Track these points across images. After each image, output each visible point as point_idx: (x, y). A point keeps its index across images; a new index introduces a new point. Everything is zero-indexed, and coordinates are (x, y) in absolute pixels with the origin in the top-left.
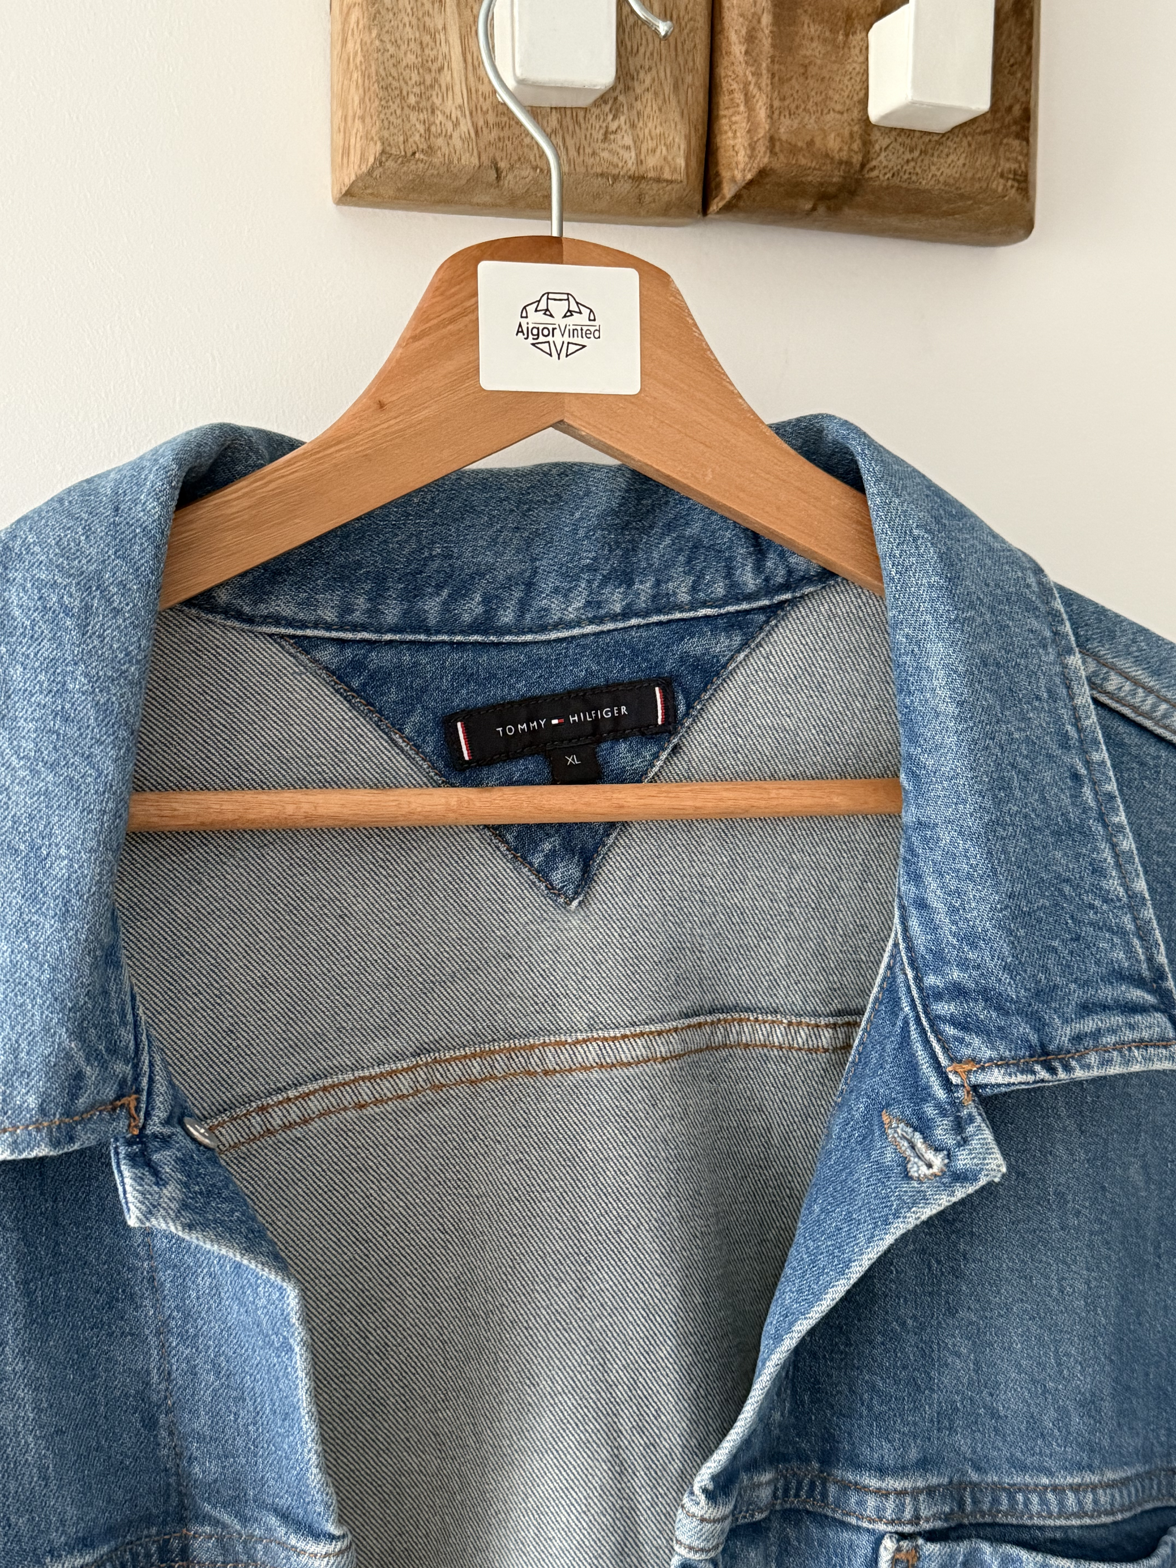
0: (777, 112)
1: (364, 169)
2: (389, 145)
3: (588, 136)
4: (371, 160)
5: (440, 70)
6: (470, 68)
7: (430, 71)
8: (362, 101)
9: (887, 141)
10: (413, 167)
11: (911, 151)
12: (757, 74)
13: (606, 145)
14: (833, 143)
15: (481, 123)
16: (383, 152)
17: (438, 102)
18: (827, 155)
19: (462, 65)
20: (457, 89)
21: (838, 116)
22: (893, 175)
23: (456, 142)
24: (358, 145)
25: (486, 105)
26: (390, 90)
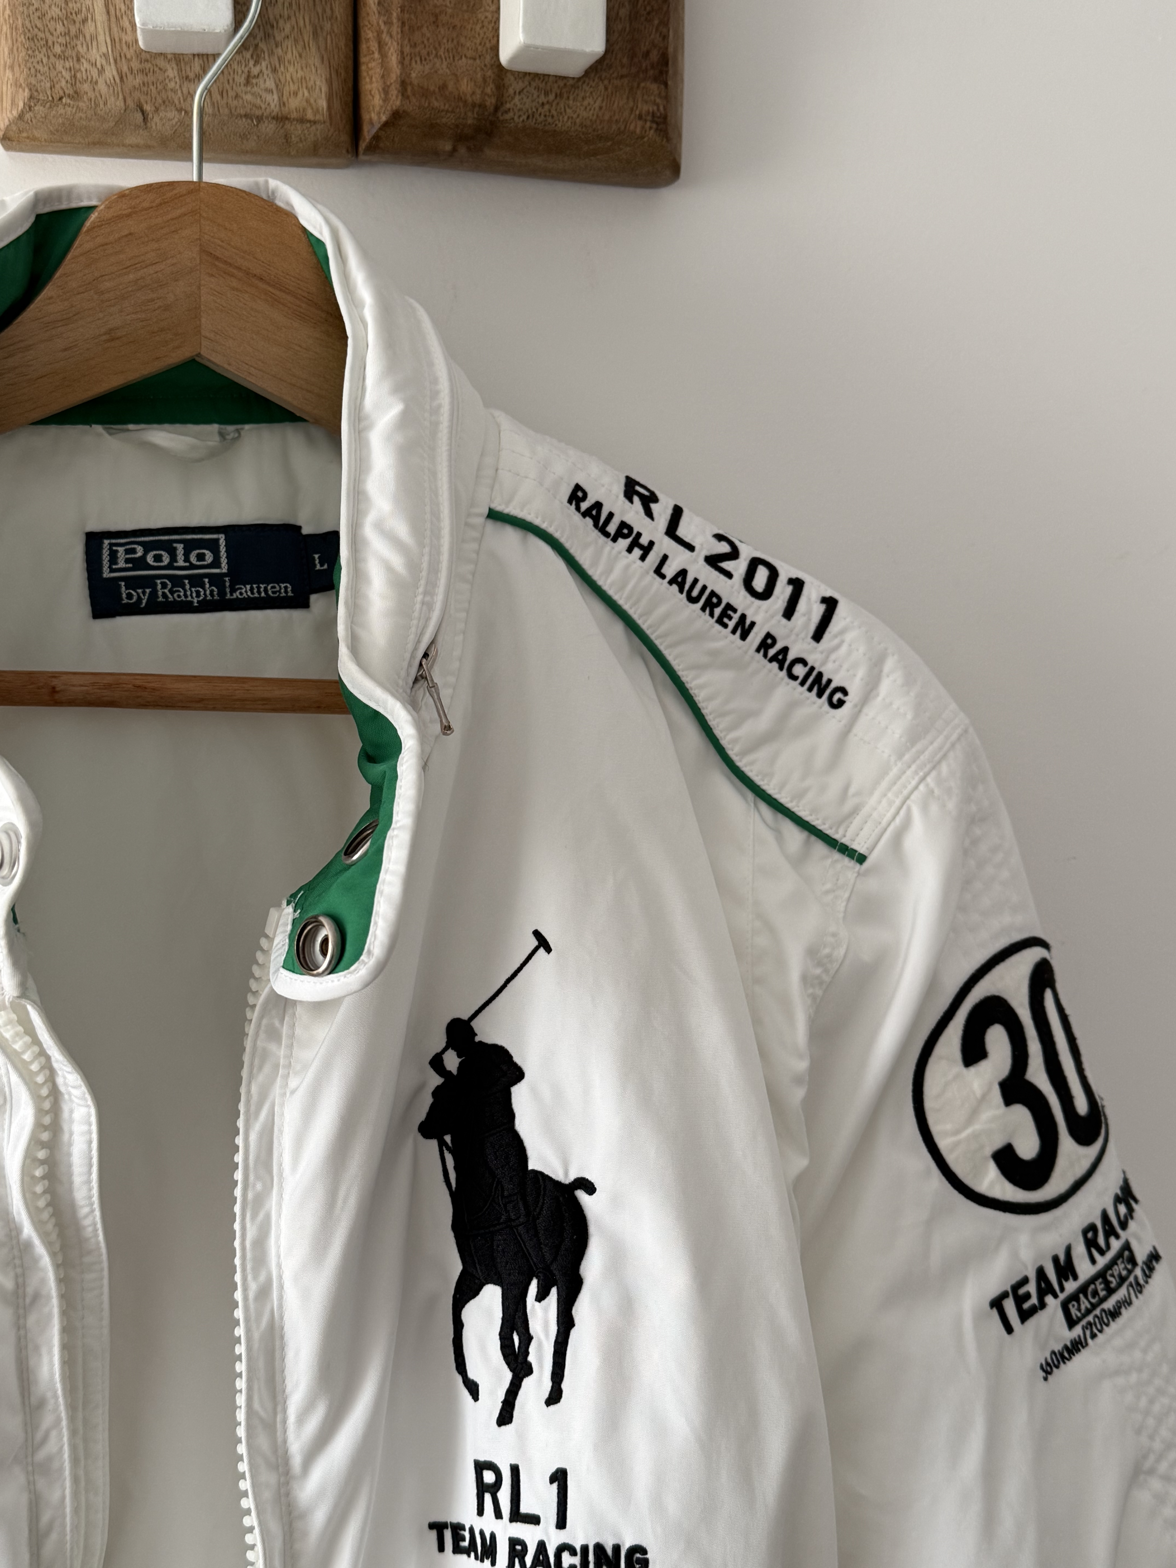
0: (408, 59)
1: (15, 113)
2: (37, 91)
3: (231, 81)
4: (21, 105)
5: (85, 21)
6: (113, 19)
7: (75, 22)
8: (11, 51)
9: (520, 85)
10: (62, 111)
11: (546, 94)
12: (388, 23)
13: (249, 89)
14: (466, 87)
15: (125, 69)
16: (31, 97)
17: (82, 50)
18: (460, 98)
19: (105, 17)
20: (101, 38)
21: (470, 62)
22: (528, 117)
24: (9, 93)
25: (130, 53)
26: (36, 40)
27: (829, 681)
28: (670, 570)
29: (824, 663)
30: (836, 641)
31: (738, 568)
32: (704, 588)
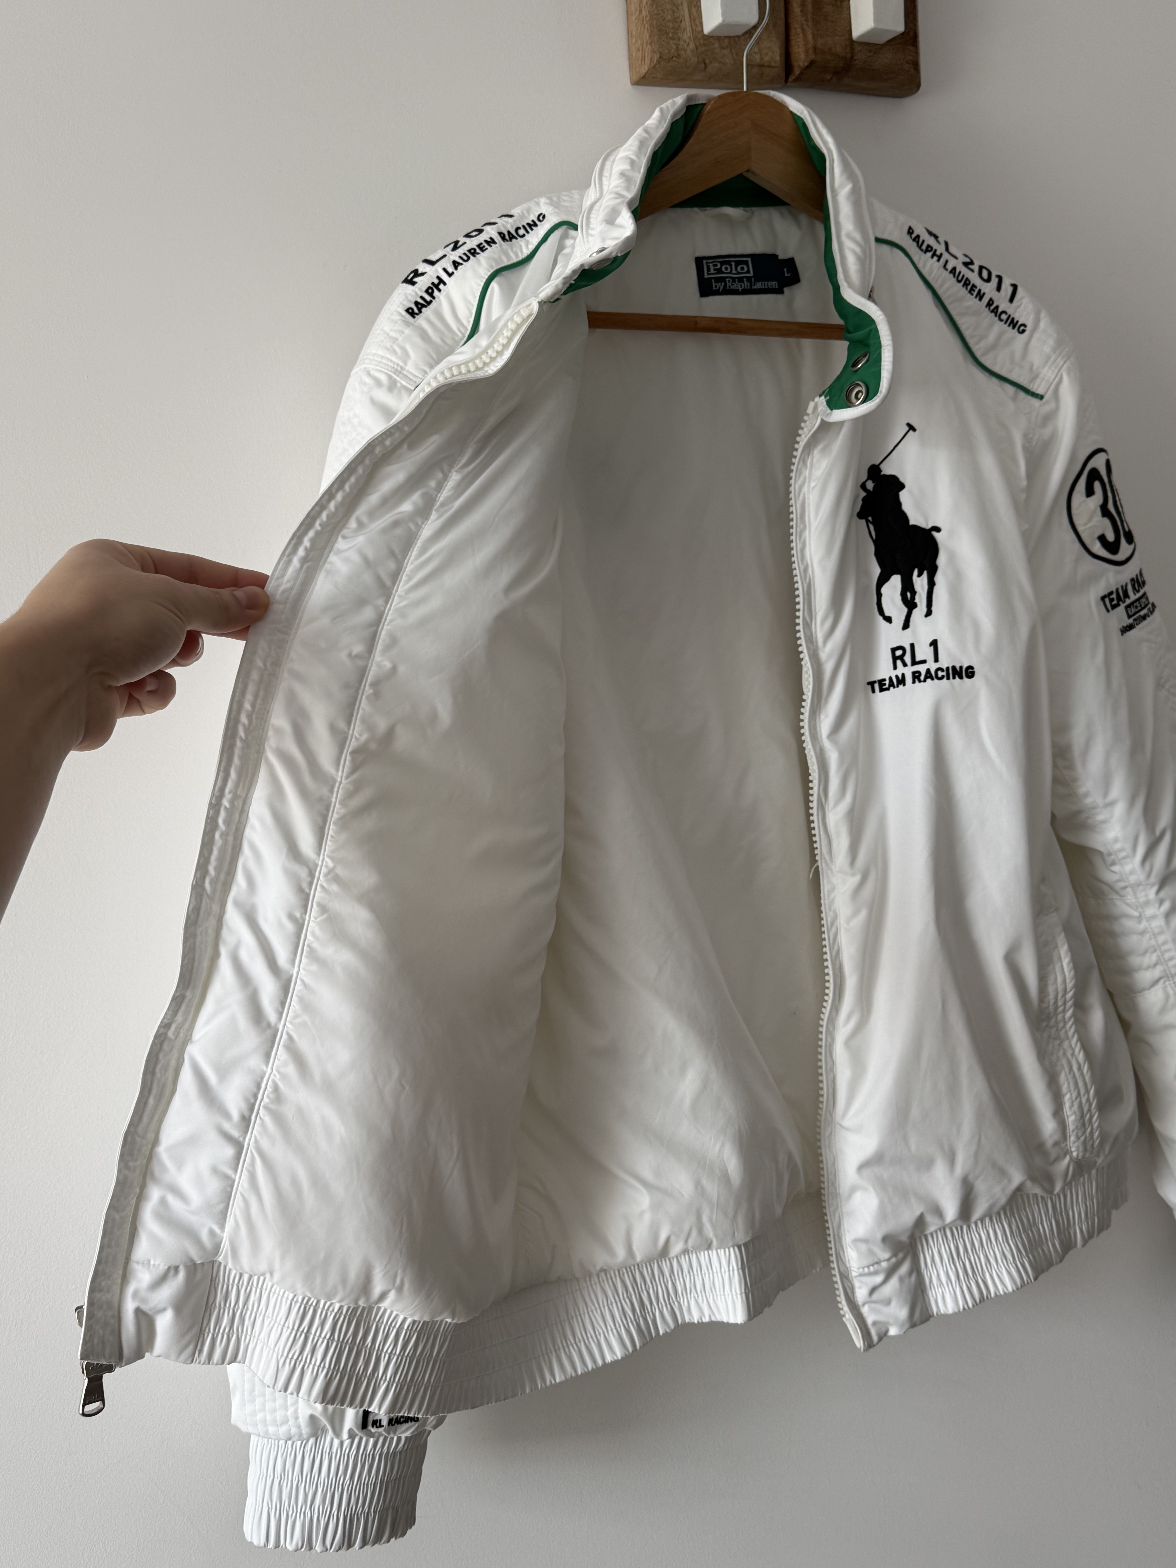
1: (652, 65)
2: (662, 54)
4: (655, 61)
5: (681, 21)
6: (692, 20)
7: (677, 22)
8: (650, 36)
9: (860, 48)
10: (671, 64)
11: (870, 52)
12: (807, 20)
14: (838, 49)
15: (698, 44)
16: (660, 57)
17: (680, 35)
18: (836, 54)
19: (689, 20)
20: (688, 29)
21: (840, 38)
22: (863, 63)
23: (689, 52)
24: (649, 56)
25: (699, 36)
26: (661, 31)
27: (1017, 322)
28: (950, 267)
29: (1014, 313)
30: (1019, 303)
31: (976, 268)
32: (963, 276)
